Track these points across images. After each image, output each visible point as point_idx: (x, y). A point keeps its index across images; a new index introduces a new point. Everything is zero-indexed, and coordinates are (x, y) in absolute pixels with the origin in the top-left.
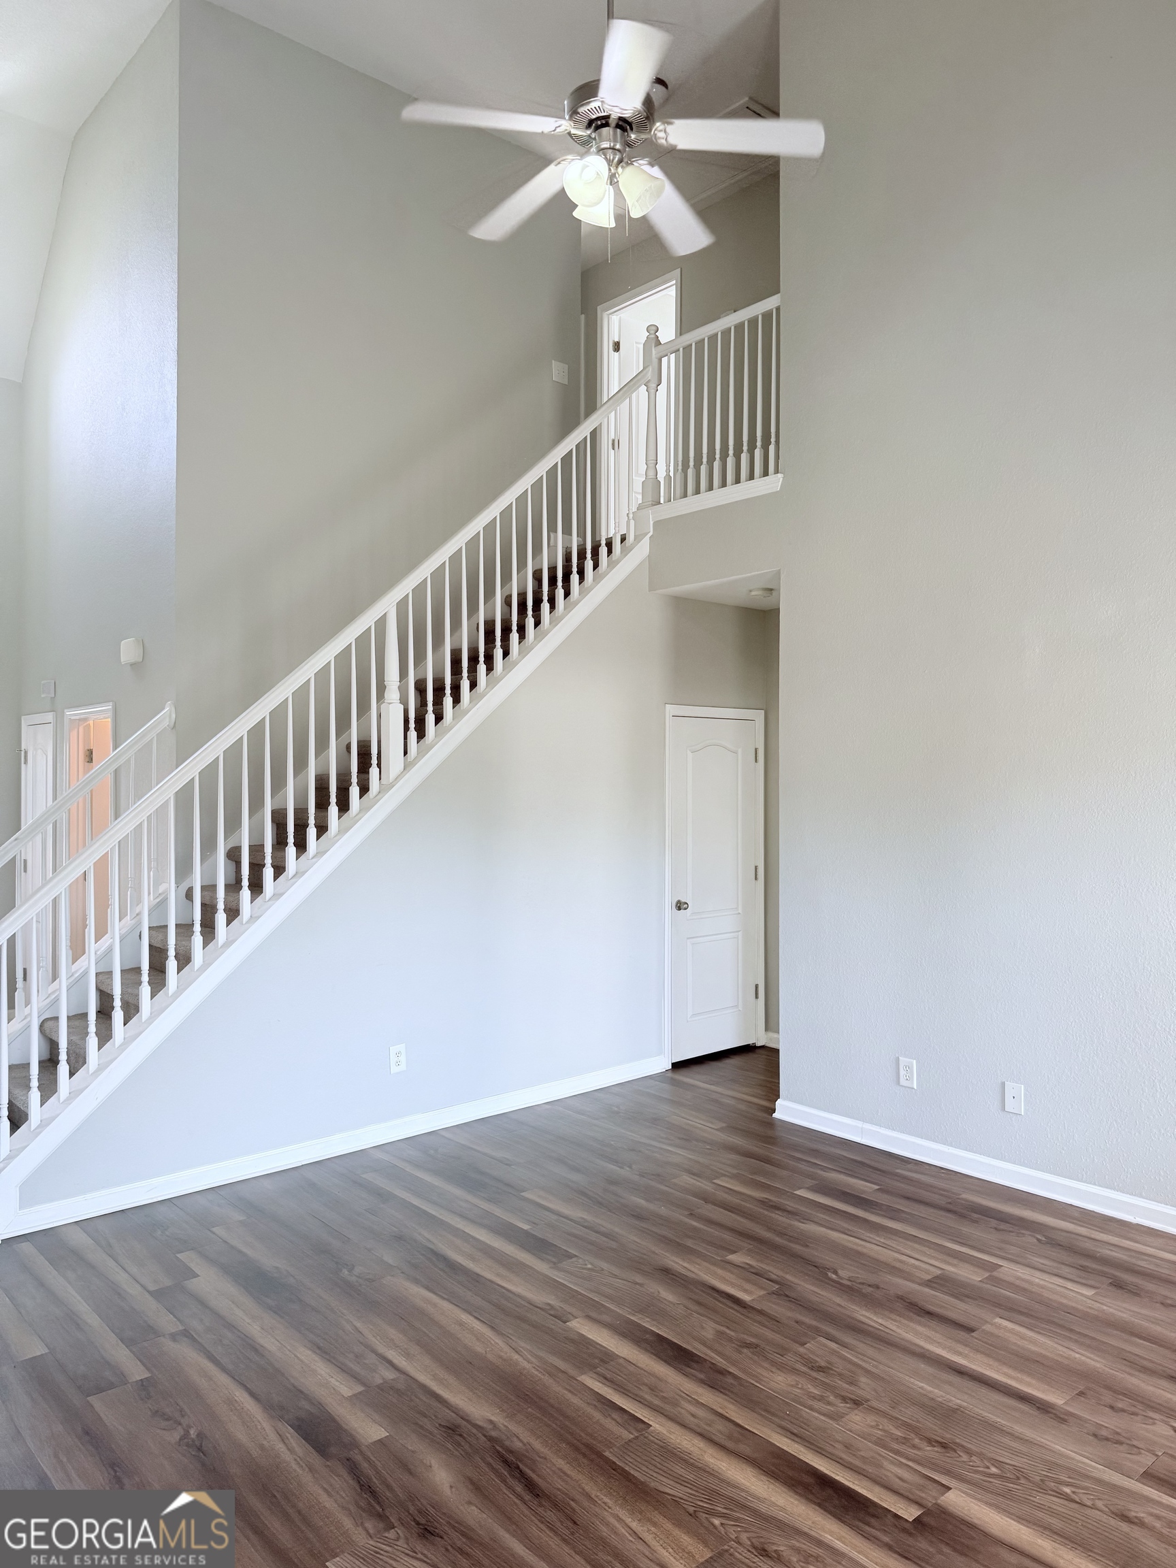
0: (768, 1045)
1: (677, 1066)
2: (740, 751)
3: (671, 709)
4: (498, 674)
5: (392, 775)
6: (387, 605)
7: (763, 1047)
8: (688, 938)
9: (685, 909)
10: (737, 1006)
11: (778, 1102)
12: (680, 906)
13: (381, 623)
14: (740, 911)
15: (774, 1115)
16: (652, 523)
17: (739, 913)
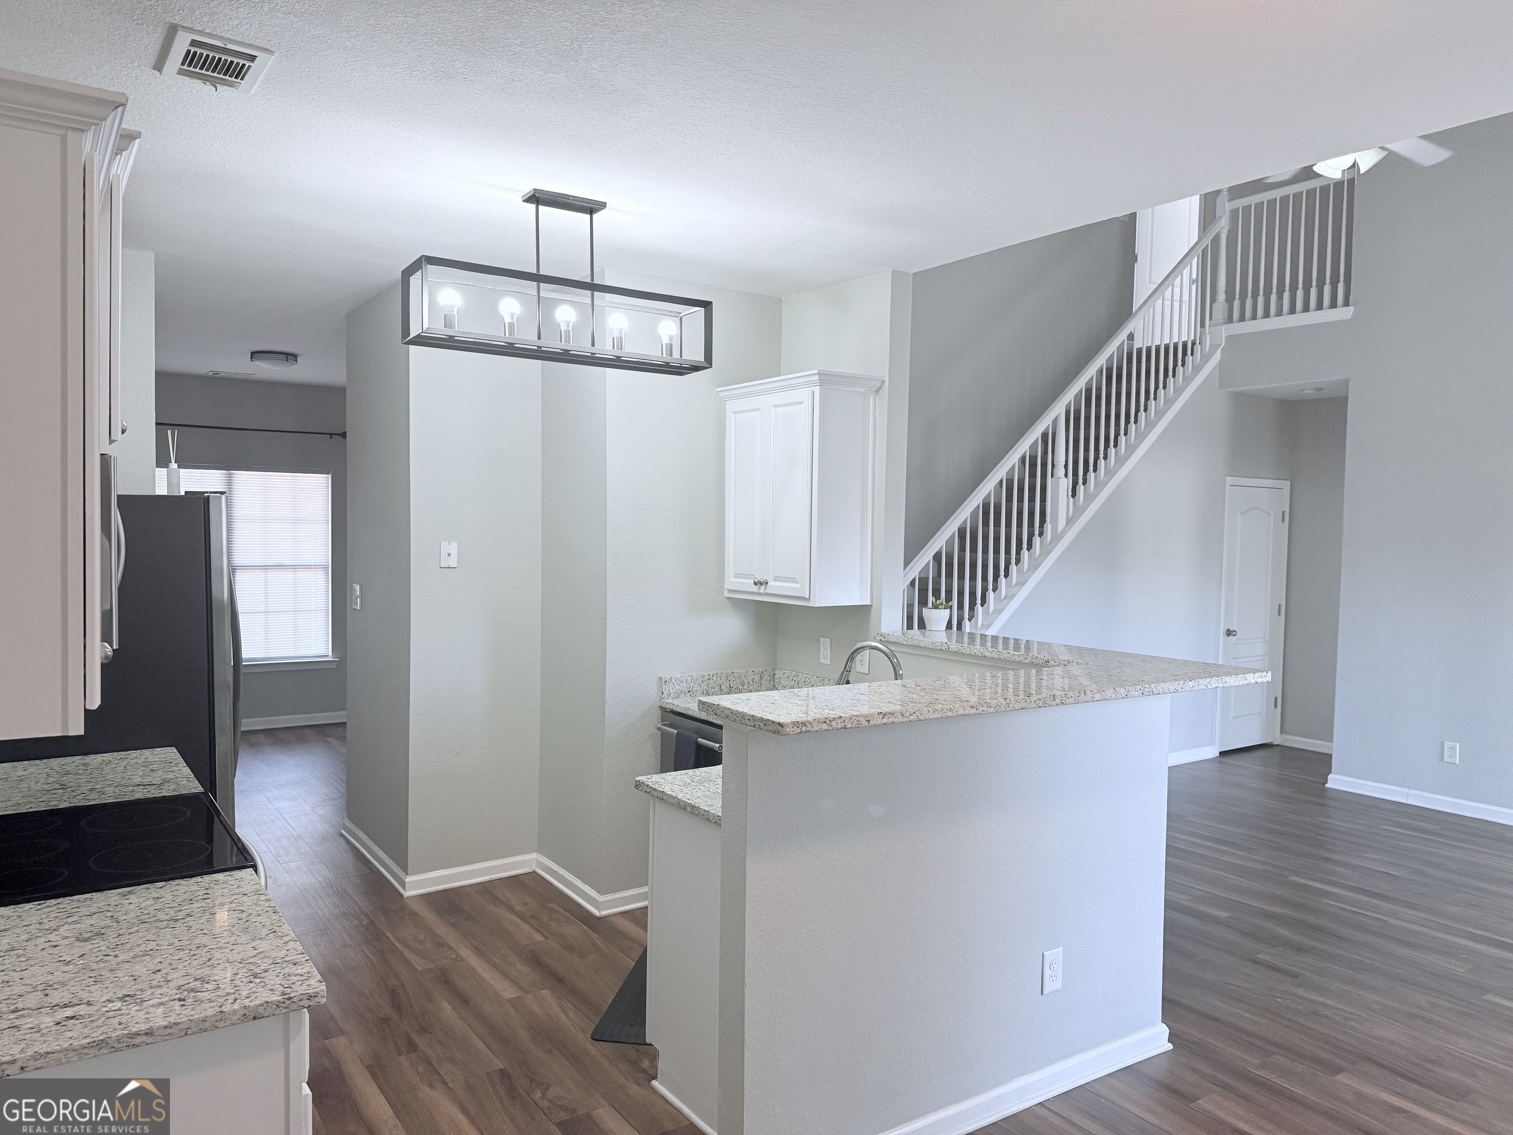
0: (1282, 744)
1: (1223, 754)
2: (1272, 513)
3: (1230, 480)
4: (1122, 454)
5: (1060, 529)
6: (1058, 410)
7: (1278, 745)
8: (1233, 658)
9: (1234, 635)
10: (1262, 713)
11: (1330, 776)
12: (1229, 633)
13: (1055, 422)
14: (1267, 639)
15: (1327, 785)
16: (1224, 337)
17: (1266, 641)
